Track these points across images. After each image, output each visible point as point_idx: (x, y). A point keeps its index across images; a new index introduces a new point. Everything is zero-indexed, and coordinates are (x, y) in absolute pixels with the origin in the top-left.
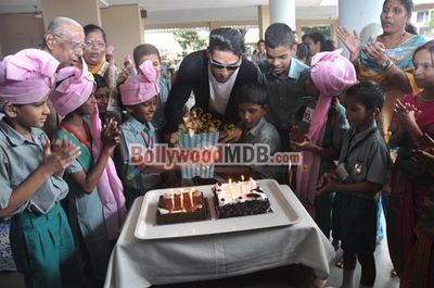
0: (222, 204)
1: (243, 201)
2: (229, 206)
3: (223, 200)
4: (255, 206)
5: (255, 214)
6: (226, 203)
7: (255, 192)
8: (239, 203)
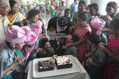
0: (58, 65)
1: (65, 64)
2: (61, 66)
3: (59, 64)
4: (68, 66)
5: (68, 68)
6: (60, 64)
7: (68, 61)
8: (63, 65)
